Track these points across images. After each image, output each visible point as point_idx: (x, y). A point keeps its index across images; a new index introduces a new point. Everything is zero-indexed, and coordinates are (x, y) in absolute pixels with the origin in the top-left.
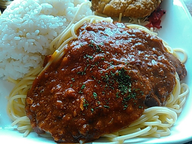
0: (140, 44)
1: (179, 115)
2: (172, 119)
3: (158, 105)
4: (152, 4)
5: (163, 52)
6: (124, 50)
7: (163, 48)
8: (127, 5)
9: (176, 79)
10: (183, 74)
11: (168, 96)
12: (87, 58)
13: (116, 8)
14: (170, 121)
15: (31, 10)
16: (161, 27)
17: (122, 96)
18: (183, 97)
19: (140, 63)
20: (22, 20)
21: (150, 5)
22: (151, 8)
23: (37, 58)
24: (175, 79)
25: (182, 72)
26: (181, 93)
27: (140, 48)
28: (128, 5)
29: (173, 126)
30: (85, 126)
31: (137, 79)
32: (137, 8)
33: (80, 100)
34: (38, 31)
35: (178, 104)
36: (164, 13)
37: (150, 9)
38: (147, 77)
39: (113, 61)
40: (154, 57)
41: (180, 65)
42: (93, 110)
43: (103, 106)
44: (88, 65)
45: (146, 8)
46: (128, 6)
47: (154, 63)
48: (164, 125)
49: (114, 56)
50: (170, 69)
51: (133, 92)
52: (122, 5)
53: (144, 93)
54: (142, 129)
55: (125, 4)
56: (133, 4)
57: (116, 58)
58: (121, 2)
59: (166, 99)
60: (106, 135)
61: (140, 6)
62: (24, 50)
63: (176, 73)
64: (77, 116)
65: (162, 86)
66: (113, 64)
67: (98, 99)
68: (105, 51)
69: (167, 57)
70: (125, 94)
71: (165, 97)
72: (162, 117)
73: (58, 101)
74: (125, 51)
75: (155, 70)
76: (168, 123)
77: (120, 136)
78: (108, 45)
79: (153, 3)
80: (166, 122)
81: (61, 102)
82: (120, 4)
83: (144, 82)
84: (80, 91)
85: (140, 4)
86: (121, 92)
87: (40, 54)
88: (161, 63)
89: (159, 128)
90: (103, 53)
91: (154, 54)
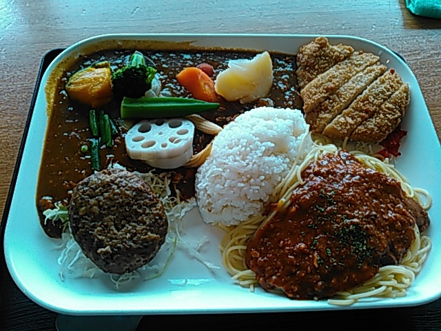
0: (374, 190)
1: (416, 274)
2: (408, 280)
3: (394, 264)
4: (388, 126)
5: (401, 199)
6: (358, 200)
7: (401, 193)
8: (355, 126)
9: (416, 233)
10: (425, 225)
11: (405, 253)
12: (318, 209)
13: (340, 130)
14: (406, 281)
15: (253, 152)
16: (400, 154)
17: (357, 254)
18: (424, 253)
19: (375, 216)
20: (244, 163)
21: (386, 127)
22: (387, 132)
23: (259, 206)
24: (414, 234)
25: (423, 222)
26: (421, 248)
27: (374, 196)
28: (357, 126)
29: (409, 286)
30: (320, 283)
31: (372, 235)
32: (369, 132)
33: (313, 256)
34: (263, 177)
35: (417, 261)
36: (405, 133)
37: (385, 133)
38: (382, 232)
39: (347, 214)
40: (390, 207)
41: (422, 213)
42: (327, 267)
43: (337, 264)
44: (319, 218)
45: (381, 131)
46: (356, 128)
47: (391, 214)
48: (399, 286)
49: (347, 208)
50: (409, 221)
51: (368, 249)
52: (349, 127)
53: (379, 251)
54: (377, 288)
55: (353, 125)
56: (364, 125)
57: (350, 211)
58: (347, 122)
59: (403, 257)
60: (340, 293)
61: (373, 128)
62: (247, 198)
63: (416, 225)
64: (311, 273)
65: (399, 242)
66: (347, 218)
67: (332, 256)
68: (338, 202)
69: (405, 205)
70: (359, 251)
71: (401, 254)
72: (397, 276)
73: (289, 257)
74: (359, 202)
75: (392, 223)
76: (403, 283)
77: (354, 294)
78: (340, 194)
79: (390, 124)
80: (402, 282)
81: (293, 257)
82: (346, 126)
83: (379, 238)
84: (312, 247)
85: (373, 126)
86: (356, 249)
87: (261, 201)
88: (398, 215)
89: (394, 288)
90: (335, 204)
91: (391, 202)
